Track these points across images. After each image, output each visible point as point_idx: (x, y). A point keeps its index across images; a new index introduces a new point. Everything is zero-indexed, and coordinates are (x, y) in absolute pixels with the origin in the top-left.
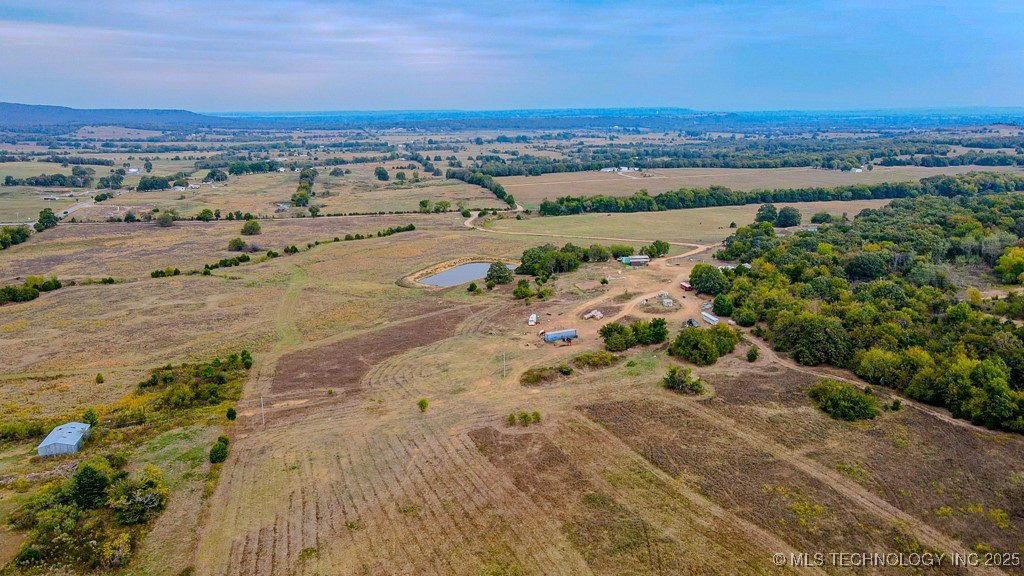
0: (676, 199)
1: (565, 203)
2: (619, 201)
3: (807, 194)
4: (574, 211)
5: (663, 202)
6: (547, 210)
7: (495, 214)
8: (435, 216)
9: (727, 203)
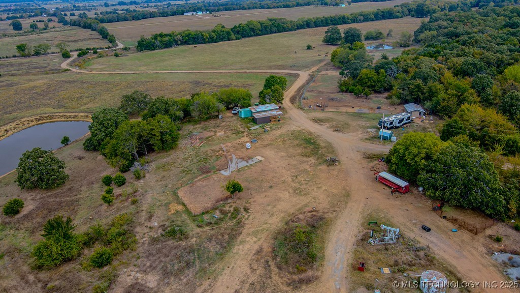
0: (248, 30)
1: (159, 38)
2: (204, 34)
3: (335, 20)
4: (167, 45)
5: (238, 32)
6: (144, 46)
7: (95, 53)
8: (35, 59)
9: (284, 30)
